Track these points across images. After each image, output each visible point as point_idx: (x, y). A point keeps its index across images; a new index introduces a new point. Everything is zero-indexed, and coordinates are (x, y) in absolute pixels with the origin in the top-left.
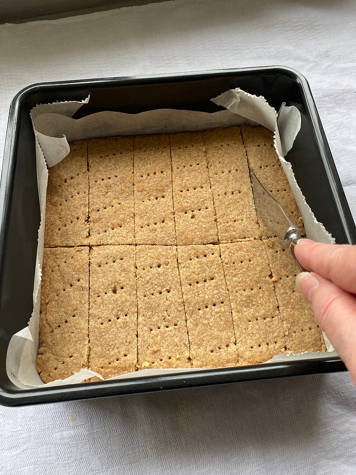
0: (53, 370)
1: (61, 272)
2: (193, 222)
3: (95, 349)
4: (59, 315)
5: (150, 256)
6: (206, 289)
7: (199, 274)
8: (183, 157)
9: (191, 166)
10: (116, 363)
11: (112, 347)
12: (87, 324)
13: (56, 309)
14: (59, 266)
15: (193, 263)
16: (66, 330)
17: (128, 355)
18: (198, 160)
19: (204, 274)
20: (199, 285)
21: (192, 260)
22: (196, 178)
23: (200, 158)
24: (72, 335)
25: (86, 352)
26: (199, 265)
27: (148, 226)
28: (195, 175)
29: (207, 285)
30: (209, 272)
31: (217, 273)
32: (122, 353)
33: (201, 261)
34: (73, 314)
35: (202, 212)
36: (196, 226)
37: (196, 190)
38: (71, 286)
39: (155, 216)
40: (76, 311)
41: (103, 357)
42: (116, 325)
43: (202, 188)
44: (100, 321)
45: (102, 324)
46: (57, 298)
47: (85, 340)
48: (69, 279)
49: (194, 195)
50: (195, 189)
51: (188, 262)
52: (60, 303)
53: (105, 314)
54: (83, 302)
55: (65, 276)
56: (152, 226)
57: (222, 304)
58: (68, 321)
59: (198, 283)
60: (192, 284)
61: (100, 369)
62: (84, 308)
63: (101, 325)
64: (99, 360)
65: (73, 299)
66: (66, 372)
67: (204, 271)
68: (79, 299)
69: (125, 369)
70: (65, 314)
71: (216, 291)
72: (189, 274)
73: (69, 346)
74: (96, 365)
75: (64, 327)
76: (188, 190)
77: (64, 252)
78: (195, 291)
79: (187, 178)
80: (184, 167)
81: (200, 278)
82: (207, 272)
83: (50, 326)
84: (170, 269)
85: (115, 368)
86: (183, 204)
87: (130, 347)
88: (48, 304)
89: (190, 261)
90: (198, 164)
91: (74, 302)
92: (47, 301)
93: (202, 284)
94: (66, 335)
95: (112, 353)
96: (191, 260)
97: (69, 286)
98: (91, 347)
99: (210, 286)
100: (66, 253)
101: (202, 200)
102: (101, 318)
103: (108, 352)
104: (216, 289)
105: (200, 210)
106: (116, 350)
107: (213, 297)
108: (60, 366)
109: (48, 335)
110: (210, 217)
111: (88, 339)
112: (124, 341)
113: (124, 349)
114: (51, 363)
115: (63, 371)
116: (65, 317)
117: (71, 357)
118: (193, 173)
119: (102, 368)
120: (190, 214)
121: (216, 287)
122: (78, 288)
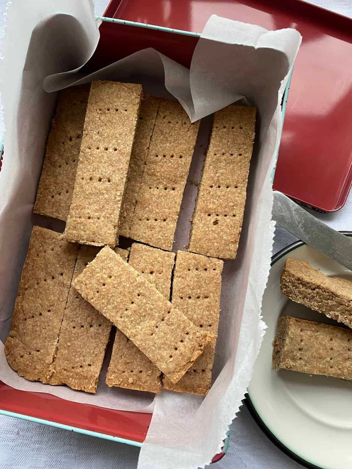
0: (19, 357)
1: (45, 260)
2: (214, 229)
3: (62, 351)
4: (35, 306)
5: (144, 259)
6: (196, 308)
7: (193, 289)
8: (226, 142)
9: (232, 155)
10: (79, 370)
11: (79, 354)
12: (60, 324)
13: (33, 298)
14: (45, 252)
15: (190, 275)
16: (39, 324)
17: (92, 366)
18: (241, 150)
19: (199, 291)
20: (190, 301)
21: (191, 271)
22: (233, 172)
23: (245, 147)
24: (43, 330)
25: (52, 351)
26: (196, 279)
27: (148, 220)
28: (233, 169)
29: (199, 303)
30: (205, 290)
31: (213, 292)
32: (87, 363)
33: (200, 274)
34: (48, 309)
35: (228, 219)
36: (216, 235)
37: (229, 189)
38: (53, 278)
39: (157, 211)
40: (52, 307)
41: (68, 361)
42: (87, 333)
43: (236, 187)
44: (72, 324)
45: (74, 327)
46: (36, 286)
47: (55, 339)
48: (51, 271)
49: (224, 196)
50: (227, 187)
51: (185, 273)
52: (38, 294)
53: (79, 318)
54: (61, 300)
55: (49, 266)
56: (152, 222)
57: (209, 328)
58: (42, 314)
59: (190, 298)
60: (184, 298)
61: (63, 370)
62: (60, 306)
63: (72, 329)
64: (63, 363)
65: (51, 293)
66: (30, 364)
67: (200, 287)
68: (58, 296)
69: (86, 378)
70: (40, 307)
71: (207, 313)
72: (183, 286)
73: (38, 340)
74: (60, 366)
75: (37, 319)
76: (219, 187)
77: (53, 238)
78: (185, 306)
79: (222, 171)
80: (223, 154)
81: (194, 294)
82: (203, 289)
83: (24, 314)
84: (162, 280)
85: (77, 374)
86: (208, 204)
87: (96, 359)
88: (26, 289)
89: (188, 272)
90: (240, 155)
91: (52, 297)
92: (26, 286)
93: (194, 301)
94: (38, 328)
95: (78, 359)
96: (189, 270)
97: (51, 278)
98: (59, 347)
99: (202, 305)
100: (55, 239)
101: (231, 204)
102: (75, 321)
103: (74, 358)
104: (208, 311)
105: (226, 216)
106: (82, 358)
107: (202, 318)
108: (26, 356)
109: (21, 321)
110: (234, 228)
111: (58, 339)
112: (92, 352)
113: (89, 359)
114: (18, 350)
115: (28, 363)
116: (40, 310)
117: (38, 351)
118: (232, 166)
119: (65, 370)
120: (213, 219)
121: (209, 308)
122: (59, 283)
